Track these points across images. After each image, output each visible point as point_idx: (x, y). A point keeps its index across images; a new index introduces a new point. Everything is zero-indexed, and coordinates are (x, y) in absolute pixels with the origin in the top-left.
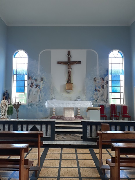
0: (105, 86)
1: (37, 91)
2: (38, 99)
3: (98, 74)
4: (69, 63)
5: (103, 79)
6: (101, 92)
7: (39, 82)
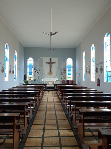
0: (65, 73)
1: (38, 75)
2: (38, 78)
3: (62, 68)
4: (51, 63)
5: (64, 70)
6: (64, 75)
7: (38, 71)
